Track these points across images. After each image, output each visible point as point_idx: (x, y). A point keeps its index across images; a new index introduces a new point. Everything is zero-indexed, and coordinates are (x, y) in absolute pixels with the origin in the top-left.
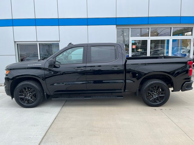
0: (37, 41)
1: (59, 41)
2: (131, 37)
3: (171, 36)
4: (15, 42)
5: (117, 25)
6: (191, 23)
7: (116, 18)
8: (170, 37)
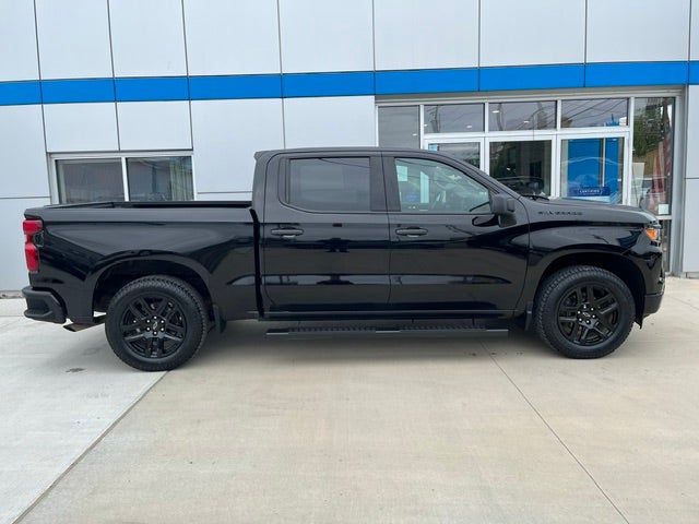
0: (120, 151)
1: (192, 150)
2: (426, 132)
3: (556, 127)
4: (49, 154)
5: (378, 96)
6: (613, 86)
7: (375, 73)
8: (552, 132)
